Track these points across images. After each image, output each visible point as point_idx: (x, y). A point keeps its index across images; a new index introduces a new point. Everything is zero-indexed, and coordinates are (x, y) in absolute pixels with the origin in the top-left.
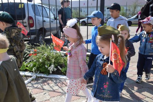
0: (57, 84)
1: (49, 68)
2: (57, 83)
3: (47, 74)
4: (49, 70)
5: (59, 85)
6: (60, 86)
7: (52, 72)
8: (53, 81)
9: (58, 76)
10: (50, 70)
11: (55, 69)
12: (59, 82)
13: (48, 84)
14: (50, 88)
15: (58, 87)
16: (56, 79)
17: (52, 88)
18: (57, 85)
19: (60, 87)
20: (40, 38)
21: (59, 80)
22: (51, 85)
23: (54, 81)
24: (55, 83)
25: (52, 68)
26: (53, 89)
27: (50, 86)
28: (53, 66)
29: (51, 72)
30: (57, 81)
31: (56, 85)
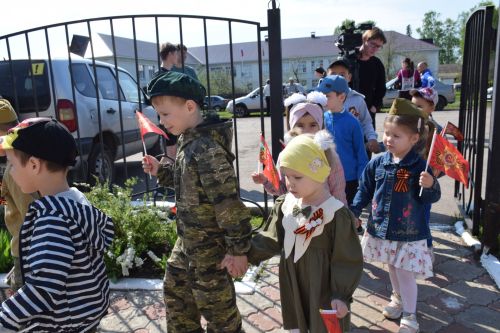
0: (144, 308)
1: (119, 259)
2: (144, 305)
3: (115, 278)
4: (120, 266)
5: (150, 311)
6: (153, 317)
7: (130, 270)
8: (132, 301)
9: (150, 281)
10: (123, 264)
11: (140, 262)
12: (151, 304)
13: (116, 311)
14: (121, 326)
15: (145, 318)
16: (142, 292)
17: (126, 324)
18: (144, 313)
19: (151, 320)
20: (98, 164)
21: (152, 296)
22: (124, 314)
23: (136, 301)
24: (139, 307)
25: (127, 259)
26: (129, 327)
27: (121, 318)
28: (130, 251)
29: (125, 272)
30: (143, 298)
31: (140, 312)
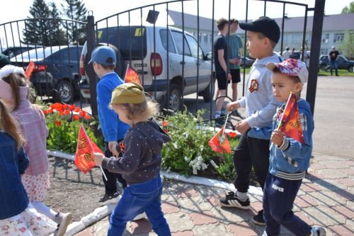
0: (208, 198)
1: (192, 162)
2: (208, 195)
3: (187, 175)
4: (191, 168)
5: (212, 200)
6: (214, 204)
7: (198, 171)
8: (200, 192)
9: (210, 180)
10: (194, 167)
11: (205, 166)
12: (212, 195)
13: (189, 196)
14: (194, 206)
15: (209, 204)
16: (206, 187)
17: (197, 206)
18: (208, 201)
19: (213, 206)
21: (212, 190)
22: (195, 199)
23: (202, 192)
24: (204, 196)
25: (198, 163)
26: (199, 208)
27: (193, 201)
28: (200, 158)
29: (195, 172)
30: (207, 191)
31: (205, 200)
